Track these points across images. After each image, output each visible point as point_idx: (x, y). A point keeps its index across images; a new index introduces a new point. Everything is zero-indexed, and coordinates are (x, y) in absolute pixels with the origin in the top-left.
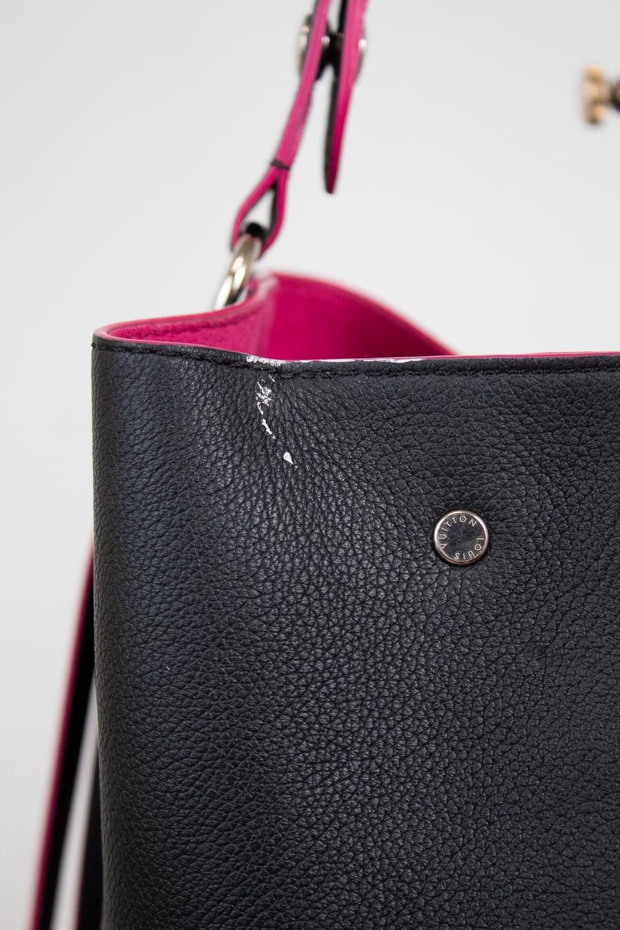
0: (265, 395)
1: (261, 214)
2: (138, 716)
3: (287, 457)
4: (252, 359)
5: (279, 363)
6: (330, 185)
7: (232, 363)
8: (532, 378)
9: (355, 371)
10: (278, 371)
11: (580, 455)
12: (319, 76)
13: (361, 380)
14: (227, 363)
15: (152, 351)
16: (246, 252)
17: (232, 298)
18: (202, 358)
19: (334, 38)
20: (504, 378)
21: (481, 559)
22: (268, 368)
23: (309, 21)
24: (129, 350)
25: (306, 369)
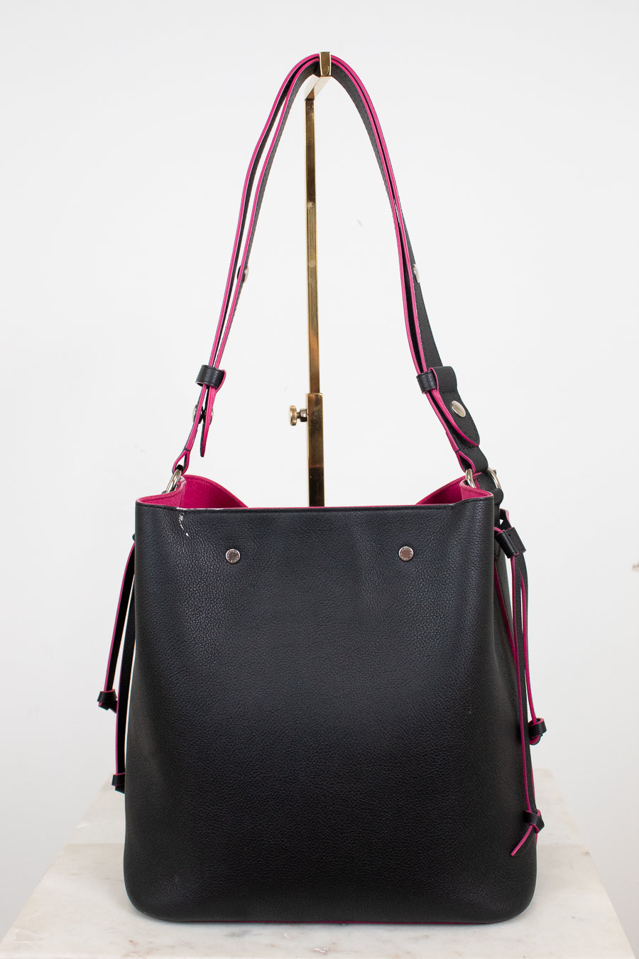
0: (181, 518)
1: (182, 463)
2: (147, 602)
3: (187, 534)
4: (178, 508)
5: (185, 509)
6: (202, 455)
7: (173, 510)
8: (252, 514)
9: (205, 511)
10: (185, 512)
11: (264, 535)
12: (200, 422)
13: (207, 514)
14: (172, 510)
15: (152, 506)
16: (177, 474)
17: (173, 489)
18: (165, 508)
19: (204, 412)
20: (245, 514)
21: (238, 562)
22: (182, 511)
23: (196, 407)
24: (146, 506)
25: (192, 511)
